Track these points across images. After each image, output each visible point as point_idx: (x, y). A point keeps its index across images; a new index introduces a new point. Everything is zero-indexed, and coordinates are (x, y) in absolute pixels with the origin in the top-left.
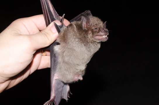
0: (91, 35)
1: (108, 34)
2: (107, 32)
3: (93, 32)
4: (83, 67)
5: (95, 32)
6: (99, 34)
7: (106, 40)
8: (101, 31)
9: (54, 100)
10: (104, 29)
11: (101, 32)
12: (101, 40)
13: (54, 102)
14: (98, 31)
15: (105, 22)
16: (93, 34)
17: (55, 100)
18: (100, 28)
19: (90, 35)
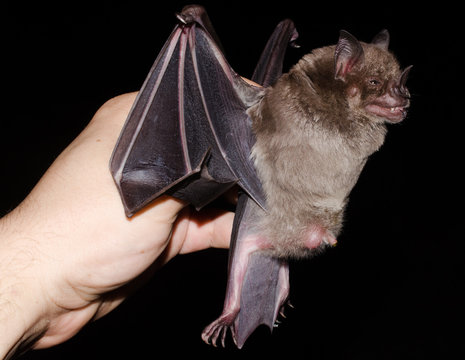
0: (357, 100)
1: (407, 106)
2: (406, 98)
3: (365, 93)
4: (337, 203)
5: (372, 91)
6: (380, 99)
7: (401, 120)
8: (390, 92)
9: (233, 324)
10: (399, 88)
11: (387, 95)
12: (385, 116)
13: (232, 328)
14: (381, 90)
15: (409, 68)
16: (363, 97)
17: (237, 323)
18: (387, 83)
19: (354, 101)
